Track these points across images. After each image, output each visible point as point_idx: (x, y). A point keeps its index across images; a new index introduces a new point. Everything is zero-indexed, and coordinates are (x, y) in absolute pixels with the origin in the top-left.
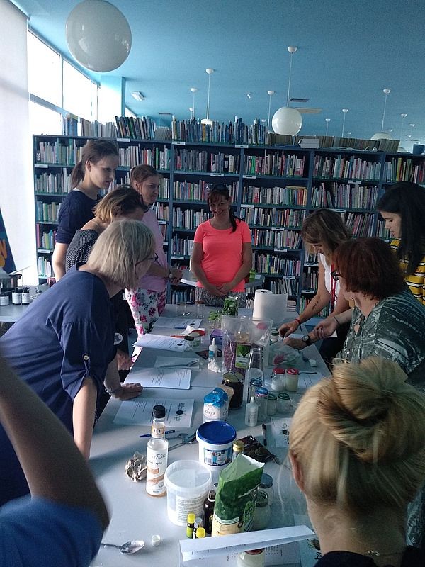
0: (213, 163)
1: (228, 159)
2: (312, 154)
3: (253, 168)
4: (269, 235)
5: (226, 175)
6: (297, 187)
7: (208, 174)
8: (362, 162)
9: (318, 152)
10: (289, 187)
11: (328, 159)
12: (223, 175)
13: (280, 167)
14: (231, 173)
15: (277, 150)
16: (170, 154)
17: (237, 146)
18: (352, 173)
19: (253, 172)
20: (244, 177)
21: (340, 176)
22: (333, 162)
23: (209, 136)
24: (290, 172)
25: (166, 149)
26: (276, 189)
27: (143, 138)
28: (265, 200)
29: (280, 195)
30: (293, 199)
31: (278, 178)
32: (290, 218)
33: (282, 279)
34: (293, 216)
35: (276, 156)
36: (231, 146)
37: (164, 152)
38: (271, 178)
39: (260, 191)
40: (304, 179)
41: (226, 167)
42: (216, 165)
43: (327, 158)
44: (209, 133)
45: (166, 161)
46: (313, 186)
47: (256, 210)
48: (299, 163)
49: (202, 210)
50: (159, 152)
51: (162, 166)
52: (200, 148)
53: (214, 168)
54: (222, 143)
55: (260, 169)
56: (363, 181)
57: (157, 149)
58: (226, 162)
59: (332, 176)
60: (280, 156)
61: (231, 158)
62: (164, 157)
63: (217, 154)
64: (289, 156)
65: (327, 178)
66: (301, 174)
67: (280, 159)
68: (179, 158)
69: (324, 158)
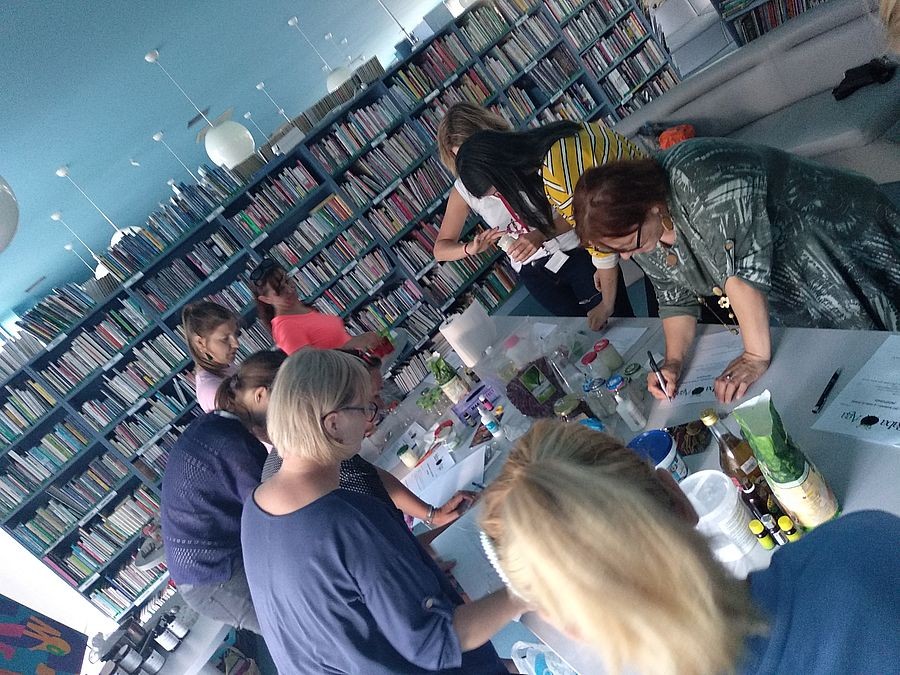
0: (201, 264)
1: (214, 243)
2: (304, 151)
3: (253, 227)
4: (346, 284)
5: (230, 263)
6: (324, 202)
7: (206, 282)
8: (365, 111)
9: (308, 143)
10: (315, 210)
11: (327, 140)
12: (225, 267)
13: (283, 198)
14: (233, 255)
15: (259, 182)
16: (134, 303)
17: (209, 219)
18: (366, 132)
19: (257, 230)
20: (253, 245)
21: (357, 148)
22: (335, 139)
23: (162, 237)
24: (300, 194)
25: (125, 302)
26: (303, 226)
27: (80, 315)
28: (302, 249)
29: (314, 228)
30: (333, 220)
31: (293, 211)
32: (350, 243)
33: (408, 318)
34: (351, 238)
35: (266, 189)
36: (202, 224)
37: (123, 307)
38: (284, 219)
39: (287, 244)
40: (323, 186)
41: (220, 254)
42: (206, 262)
43: (323, 140)
44: (160, 234)
45: (138, 315)
46: (339, 185)
47: (304, 269)
48: (300, 173)
50: (118, 313)
51: (139, 326)
52: (166, 262)
53: (206, 268)
54: (186, 230)
55: (263, 221)
56: (386, 131)
57: (112, 312)
58: (215, 249)
59: (348, 155)
60: (271, 185)
61: (216, 238)
62: (131, 313)
63: (194, 249)
64: (280, 176)
65: (346, 162)
66: (314, 183)
67: (274, 188)
68: (151, 298)
69: (320, 143)
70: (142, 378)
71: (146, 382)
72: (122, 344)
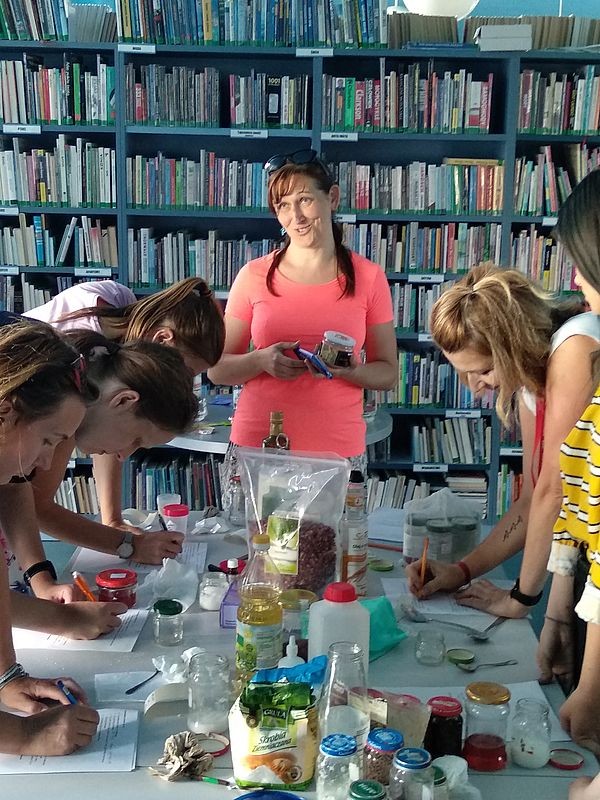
0: (237, 102)
1: (277, 90)
2: (513, 67)
3: (349, 113)
4: (402, 296)
5: (276, 133)
6: (475, 161)
7: (223, 132)
9: (528, 62)
10: (452, 161)
11: (559, 79)
12: (264, 134)
13: (423, 108)
14: (288, 126)
15: (410, 60)
16: (112, 78)
17: (301, 52)
19: (349, 121)
20: (326, 136)
21: (593, 127)
22: (572, 87)
23: (222, 25)
24: (451, 121)
25: (102, 68)
26: (417, 169)
27: (36, 37)
28: (385, 198)
29: (429, 186)
30: (465, 194)
31: (420, 136)
32: (457, 246)
33: (443, 418)
34: (466, 241)
35: (412, 76)
36: (284, 51)
37: (95, 73)
38: (400, 136)
39: (372, 175)
40: (494, 137)
41: (273, 109)
42: (247, 107)
43: (553, 76)
44: (222, 18)
45: (103, 99)
46: (518, 155)
47: (363, 227)
48: (478, 95)
49: (212, 234)
50: (82, 73)
51: (92, 114)
52: (197, 60)
53: (239, 114)
54: (259, 44)
55: (368, 115)
57: (76, 66)
58: (273, 98)
59: (570, 126)
60: (423, 76)
61: (288, 85)
62: (97, 90)
63: (246, 75)
64: (447, 75)
65: (558, 131)
66: (485, 122)
67: (424, 83)
68: (138, 91)
69: (545, 76)
70: (39, 181)
71: (37, 190)
72: (53, 118)
